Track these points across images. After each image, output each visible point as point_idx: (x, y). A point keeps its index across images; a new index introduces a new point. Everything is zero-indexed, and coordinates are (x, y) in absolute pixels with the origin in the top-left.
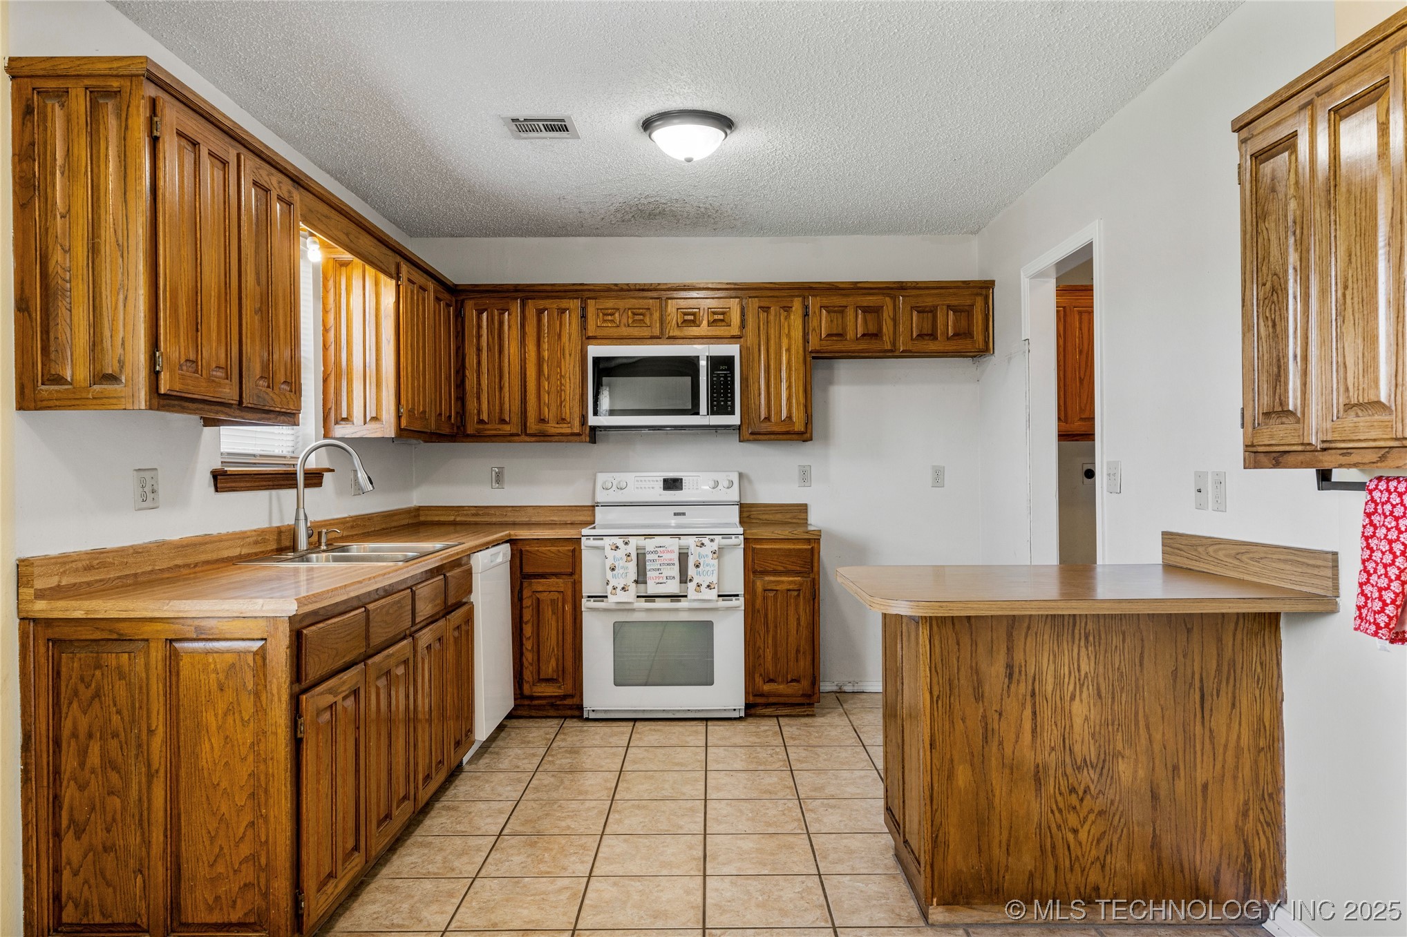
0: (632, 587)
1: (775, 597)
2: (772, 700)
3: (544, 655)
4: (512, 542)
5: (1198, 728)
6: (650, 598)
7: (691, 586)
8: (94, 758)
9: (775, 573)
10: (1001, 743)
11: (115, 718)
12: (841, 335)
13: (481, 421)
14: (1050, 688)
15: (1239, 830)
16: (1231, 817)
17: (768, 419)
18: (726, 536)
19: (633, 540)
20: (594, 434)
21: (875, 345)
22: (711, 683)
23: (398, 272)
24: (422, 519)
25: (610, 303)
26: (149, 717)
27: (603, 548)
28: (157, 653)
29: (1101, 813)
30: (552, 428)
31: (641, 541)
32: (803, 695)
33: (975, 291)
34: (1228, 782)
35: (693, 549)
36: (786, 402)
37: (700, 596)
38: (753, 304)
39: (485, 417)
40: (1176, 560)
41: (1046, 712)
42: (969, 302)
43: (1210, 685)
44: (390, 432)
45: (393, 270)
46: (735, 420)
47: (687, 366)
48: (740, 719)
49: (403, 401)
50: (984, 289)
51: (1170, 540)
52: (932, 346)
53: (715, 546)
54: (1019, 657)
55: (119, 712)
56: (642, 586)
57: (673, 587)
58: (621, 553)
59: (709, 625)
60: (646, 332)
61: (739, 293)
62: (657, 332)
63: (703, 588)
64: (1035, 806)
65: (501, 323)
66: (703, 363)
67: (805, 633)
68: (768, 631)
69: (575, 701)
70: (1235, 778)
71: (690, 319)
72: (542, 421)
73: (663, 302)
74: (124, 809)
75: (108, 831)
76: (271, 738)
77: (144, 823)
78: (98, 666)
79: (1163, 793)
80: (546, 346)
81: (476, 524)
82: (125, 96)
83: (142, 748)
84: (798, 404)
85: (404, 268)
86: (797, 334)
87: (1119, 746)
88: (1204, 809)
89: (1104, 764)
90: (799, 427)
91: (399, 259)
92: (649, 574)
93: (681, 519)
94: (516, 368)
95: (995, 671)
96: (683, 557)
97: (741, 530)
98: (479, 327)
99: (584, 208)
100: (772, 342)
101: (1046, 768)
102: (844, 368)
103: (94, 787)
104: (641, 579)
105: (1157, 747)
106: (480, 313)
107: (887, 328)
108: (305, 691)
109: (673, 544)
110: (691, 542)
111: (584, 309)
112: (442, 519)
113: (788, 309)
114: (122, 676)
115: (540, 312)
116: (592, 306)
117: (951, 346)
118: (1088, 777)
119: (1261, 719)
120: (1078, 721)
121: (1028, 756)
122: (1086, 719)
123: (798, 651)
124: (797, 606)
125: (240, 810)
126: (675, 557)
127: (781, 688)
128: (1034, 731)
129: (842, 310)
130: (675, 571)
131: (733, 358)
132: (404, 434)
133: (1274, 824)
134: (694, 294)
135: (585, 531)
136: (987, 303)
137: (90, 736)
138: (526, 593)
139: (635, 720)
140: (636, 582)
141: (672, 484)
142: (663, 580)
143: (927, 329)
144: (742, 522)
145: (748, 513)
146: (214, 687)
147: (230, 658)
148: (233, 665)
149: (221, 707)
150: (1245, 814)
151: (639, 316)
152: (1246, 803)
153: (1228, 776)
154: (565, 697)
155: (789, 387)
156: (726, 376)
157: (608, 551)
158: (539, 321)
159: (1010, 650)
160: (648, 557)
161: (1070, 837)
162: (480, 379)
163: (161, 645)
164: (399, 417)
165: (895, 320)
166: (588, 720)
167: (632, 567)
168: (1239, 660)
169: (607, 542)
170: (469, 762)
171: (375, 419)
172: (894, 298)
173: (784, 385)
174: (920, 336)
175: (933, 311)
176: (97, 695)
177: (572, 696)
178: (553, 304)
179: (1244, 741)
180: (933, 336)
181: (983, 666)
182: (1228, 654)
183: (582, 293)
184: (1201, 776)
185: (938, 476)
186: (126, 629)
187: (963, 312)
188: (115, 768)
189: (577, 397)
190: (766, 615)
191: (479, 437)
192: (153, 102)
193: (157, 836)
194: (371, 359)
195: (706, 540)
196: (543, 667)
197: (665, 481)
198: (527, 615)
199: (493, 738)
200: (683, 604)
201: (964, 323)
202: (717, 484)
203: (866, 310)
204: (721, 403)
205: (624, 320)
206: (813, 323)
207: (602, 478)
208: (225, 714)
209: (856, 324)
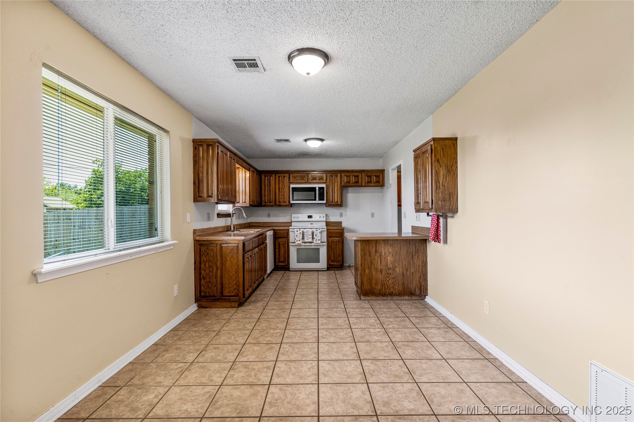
0: (301, 240)
1: (334, 243)
2: (333, 266)
3: (281, 256)
4: (274, 230)
5: (411, 262)
6: (305, 243)
7: (315, 240)
8: (207, 265)
9: (334, 237)
10: (374, 265)
11: (211, 258)
12: (349, 182)
13: (265, 202)
14: (383, 254)
15: (419, 281)
16: (418, 278)
17: (332, 202)
18: (323, 228)
19: (301, 230)
20: (291, 205)
21: (357, 184)
22: (319, 262)
23: (250, 170)
24: (251, 225)
25: (295, 175)
26: (217, 258)
27: (294, 231)
28: (218, 247)
29: (393, 278)
30: (282, 204)
31: (303, 230)
32: (340, 265)
33: (381, 172)
34: (417, 272)
35: (315, 231)
36: (336, 198)
37: (317, 242)
38: (329, 175)
39: (266, 201)
40: (414, 232)
41: (383, 259)
42: (379, 174)
43: (414, 254)
44: (248, 205)
45: (249, 169)
46: (325, 202)
47: (314, 189)
48: (326, 271)
49: (251, 198)
50: (382, 171)
51: (413, 227)
52: (370, 185)
53: (320, 231)
54: (378, 249)
55: (212, 257)
56: (303, 240)
57: (310, 240)
58: (298, 232)
59: (319, 249)
60: (304, 181)
61: (326, 172)
62: (306, 181)
63: (317, 240)
64: (381, 277)
65: (270, 179)
66: (317, 188)
67: (340, 251)
68: (332, 250)
69: (288, 266)
70: (418, 271)
71: (314, 179)
72: (280, 202)
73: (308, 174)
74: (213, 275)
75: (210, 279)
76: (239, 262)
77: (216, 277)
78: (208, 249)
79: (405, 274)
80: (281, 185)
81: (264, 226)
82: (213, 145)
83: (216, 264)
84: (339, 198)
85: (251, 169)
86: (339, 182)
87: (397, 265)
88: (412, 277)
89: (394, 269)
90: (339, 203)
91: (250, 167)
92: (305, 237)
93: (312, 225)
94: (274, 190)
95: (373, 251)
96: (313, 233)
97: (326, 227)
98: (265, 180)
99: (290, 153)
100: (333, 184)
101: (383, 269)
102: (350, 189)
103: (207, 271)
104: (303, 238)
105: (404, 265)
106: (265, 177)
107: (360, 181)
108: (245, 254)
109: (310, 230)
110: (315, 230)
111: (289, 176)
112: (256, 225)
113: (337, 176)
114: (212, 250)
115: (279, 177)
116: (291, 175)
117: (374, 185)
118: (391, 271)
119: (423, 260)
120: (389, 261)
121: (379, 267)
122: (390, 260)
123: (339, 255)
124: (339, 244)
125: (234, 275)
126: (311, 233)
127: (335, 263)
128: (380, 262)
129: (349, 176)
130: (311, 236)
131: (324, 188)
132: (251, 205)
133: (426, 280)
134: (315, 173)
135: (290, 227)
136: (383, 175)
137: (206, 261)
138: (277, 242)
139: (302, 271)
140: (302, 239)
141: (310, 217)
142: (308, 239)
143: (369, 180)
144: (326, 226)
145: (328, 224)
146: (229, 253)
147: (232, 247)
148: (232, 249)
149: (230, 256)
150: (420, 278)
151: (302, 178)
152: (420, 276)
153: (417, 271)
154: (286, 265)
155: (337, 194)
156: (322, 192)
157: (295, 232)
158: (279, 179)
159: (376, 247)
160: (305, 233)
161: (387, 282)
162: (265, 192)
163: (219, 245)
164: (250, 202)
165: (362, 179)
166: (291, 271)
167: (301, 235)
168: (419, 249)
169: (295, 230)
170: (266, 278)
171: (245, 202)
172: (361, 173)
173: (336, 194)
174: (368, 182)
175: (371, 176)
176: (208, 254)
177: (287, 265)
178: (282, 175)
179: (420, 264)
180: (371, 182)
181: (371, 250)
182: (417, 248)
183: (289, 172)
184: (412, 271)
185: (373, 215)
186: (213, 242)
187: (377, 177)
188: (211, 267)
189: (288, 197)
190: (332, 247)
191: (265, 206)
192: (218, 146)
193: (219, 280)
194: (244, 188)
195: (318, 230)
196: (281, 259)
197: (308, 216)
198: (277, 247)
199: (271, 273)
200: (313, 244)
201: (378, 179)
202: (320, 217)
203: (355, 176)
204: (321, 198)
205: (299, 179)
206: (343, 179)
207: (293, 215)
208: (231, 258)
209: (353, 179)
